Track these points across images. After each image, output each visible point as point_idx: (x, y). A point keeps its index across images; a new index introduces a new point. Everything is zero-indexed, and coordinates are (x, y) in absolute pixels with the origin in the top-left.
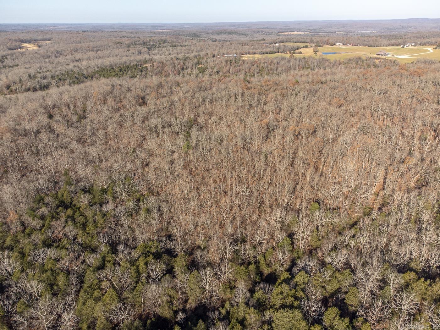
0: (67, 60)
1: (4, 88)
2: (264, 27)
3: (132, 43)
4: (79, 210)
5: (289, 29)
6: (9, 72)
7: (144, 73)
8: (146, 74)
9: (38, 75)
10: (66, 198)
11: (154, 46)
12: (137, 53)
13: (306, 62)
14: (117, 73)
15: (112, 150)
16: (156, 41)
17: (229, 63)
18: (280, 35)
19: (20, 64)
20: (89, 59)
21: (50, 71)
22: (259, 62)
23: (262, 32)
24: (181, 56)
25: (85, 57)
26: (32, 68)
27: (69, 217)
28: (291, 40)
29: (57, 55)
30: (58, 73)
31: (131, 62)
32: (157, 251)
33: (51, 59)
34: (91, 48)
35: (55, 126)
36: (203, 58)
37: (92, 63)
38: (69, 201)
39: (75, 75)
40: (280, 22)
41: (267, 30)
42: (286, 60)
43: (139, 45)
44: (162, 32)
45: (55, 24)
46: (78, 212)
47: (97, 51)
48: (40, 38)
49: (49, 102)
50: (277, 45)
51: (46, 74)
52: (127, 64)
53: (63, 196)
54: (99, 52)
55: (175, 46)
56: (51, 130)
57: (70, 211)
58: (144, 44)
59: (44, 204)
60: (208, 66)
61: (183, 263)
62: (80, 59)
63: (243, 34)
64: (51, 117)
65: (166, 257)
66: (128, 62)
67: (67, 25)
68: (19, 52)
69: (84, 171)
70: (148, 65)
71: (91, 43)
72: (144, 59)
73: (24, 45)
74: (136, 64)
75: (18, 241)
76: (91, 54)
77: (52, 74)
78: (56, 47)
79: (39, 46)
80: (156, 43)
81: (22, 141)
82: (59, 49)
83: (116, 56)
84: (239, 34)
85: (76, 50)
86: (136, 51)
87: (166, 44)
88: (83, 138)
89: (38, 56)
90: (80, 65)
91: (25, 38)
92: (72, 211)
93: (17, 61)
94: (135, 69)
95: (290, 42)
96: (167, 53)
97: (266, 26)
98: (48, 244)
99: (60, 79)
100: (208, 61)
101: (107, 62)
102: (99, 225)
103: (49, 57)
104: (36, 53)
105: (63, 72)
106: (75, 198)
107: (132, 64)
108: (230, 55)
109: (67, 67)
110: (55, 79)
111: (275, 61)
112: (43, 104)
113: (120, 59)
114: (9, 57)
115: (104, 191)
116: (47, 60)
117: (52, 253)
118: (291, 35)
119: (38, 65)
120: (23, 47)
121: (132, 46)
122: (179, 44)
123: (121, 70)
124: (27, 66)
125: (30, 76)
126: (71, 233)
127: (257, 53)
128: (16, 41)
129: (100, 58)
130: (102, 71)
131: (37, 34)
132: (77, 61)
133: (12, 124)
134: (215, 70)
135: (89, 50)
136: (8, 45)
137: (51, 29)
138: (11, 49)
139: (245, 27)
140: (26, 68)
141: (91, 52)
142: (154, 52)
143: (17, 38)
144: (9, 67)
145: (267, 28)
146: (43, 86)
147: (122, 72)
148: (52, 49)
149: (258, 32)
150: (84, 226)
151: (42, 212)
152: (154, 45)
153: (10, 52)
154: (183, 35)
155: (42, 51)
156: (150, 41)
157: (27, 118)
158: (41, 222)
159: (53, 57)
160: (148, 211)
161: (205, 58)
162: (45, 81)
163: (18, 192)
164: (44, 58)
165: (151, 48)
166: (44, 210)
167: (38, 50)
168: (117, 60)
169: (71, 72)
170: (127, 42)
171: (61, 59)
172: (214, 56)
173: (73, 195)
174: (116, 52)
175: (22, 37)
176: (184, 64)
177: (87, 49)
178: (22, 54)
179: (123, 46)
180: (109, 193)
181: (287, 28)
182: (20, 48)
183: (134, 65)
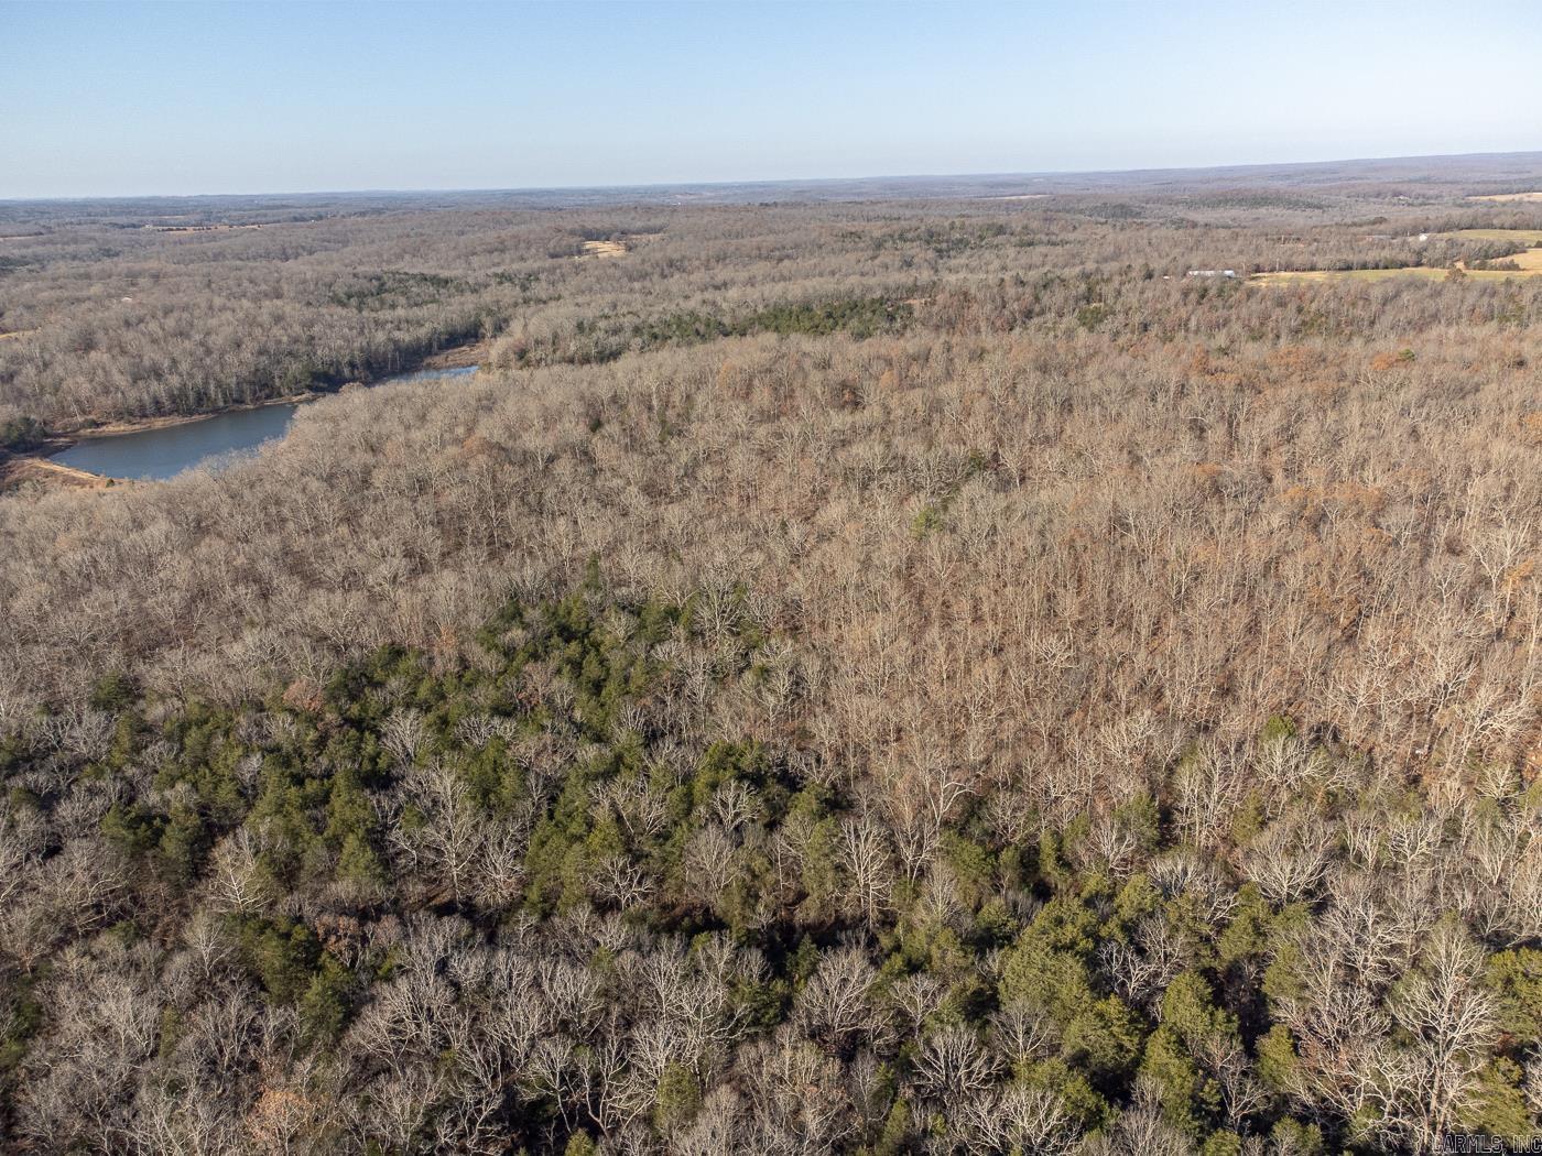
0: (690, 284)
1: (512, 356)
2: (1412, 176)
3: (891, 236)
4: (598, 650)
5: (1523, 181)
6: (533, 314)
7: (898, 324)
8: (905, 327)
9: (602, 324)
10: (576, 621)
11: (961, 245)
12: (898, 264)
13: (1511, 297)
14: (817, 322)
15: (725, 518)
16: (970, 230)
17: (1193, 296)
18: (1469, 205)
19: (566, 294)
20: (751, 282)
21: (635, 314)
22: (1309, 295)
23: (1396, 194)
24: (1033, 276)
25: (743, 275)
26: (593, 304)
27: (569, 661)
28: (1495, 222)
29: (666, 272)
30: (651, 320)
31: (870, 289)
32: (759, 769)
33: (647, 283)
34: (764, 252)
35: (598, 445)
36: (1109, 280)
37: (753, 294)
38: (583, 627)
39: (697, 325)
40: (1491, 155)
41: (1418, 189)
42: (1427, 291)
43: (912, 241)
44: (1008, 203)
45: (691, 187)
46: (593, 653)
47: (780, 260)
48: (639, 224)
49: (604, 390)
50: (1423, 237)
51: (622, 319)
52: (855, 298)
53: (569, 613)
54: (786, 262)
55: (1031, 244)
56: (586, 456)
57: (574, 648)
58: (931, 237)
59: (522, 623)
60: (1118, 307)
61: (810, 804)
62: (725, 284)
63: (1309, 206)
64: (596, 425)
65: (775, 789)
66: (858, 292)
67: (725, 187)
68: (573, 264)
69: (637, 564)
70: (916, 303)
71: (771, 238)
72: (910, 282)
73: (589, 245)
74: (882, 297)
75: (443, 697)
76: (760, 268)
77: (637, 321)
78: (672, 251)
79: (629, 249)
80: (972, 234)
81: (511, 476)
82: (676, 256)
83: (833, 273)
84: (1293, 204)
85: (721, 258)
86: (897, 259)
87: (1001, 239)
88: (661, 483)
89: (618, 273)
90: (719, 300)
91: (598, 226)
92: (580, 649)
93: (560, 286)
94: (874, 312)
95: (1490, 226)
96: (996, 264)
97: (1426, 174)
98: (503, 711)
99: (655, 337)
100: (1124, 290)
101: (795, 291)
102: (633, 688)
103: (644, 276)
104: (614, 265)
105: (668, 317)
106: (597, 622)
107: (868, 297)
108: (1209, 273)
109: (683, 304)
110: (641, 335)
111: (1376, 293)
112: (587, 394)
113: (838, 283)
114: (542, 276)
115: (673, 614)
116: (637, 285)
117: (506, 728)
118: (1520, 203)
119: (609, 298)
120: (588, 250)
121: (889, 244)
122: (1045, 238)
123: (830, 315)
124: (580, 300)
125: (580, 326)
126: (562, 697)
127: (1320, 265)
128: (573, 233)
129: (783, 278)
130: (776, 317)
131: (633, 214)
132: (717, 288)
133: (498, 436)
134: (1137, 319)
135: (760, 256)
136: (552, 244)
137: (679, 200)
138: (553, 256)
139: (1335, 180)
140: (577, 304)
141: (762, 264)
142: (953, 263)
143: (576, 226)
144: (539, 301)
145: (1427, 180)
146: (607, 352)
147: (831, 320)
148: (659, 255)
149: (1378, 195)
150: (597, 687)
151: (512, 640)
152: (961, 241)
153: (549, 262)
154: (1081, 212)
155: (633, 260)
156: (952, 227)
157: (538, 424)
158: (503, 662)
159: (656, 277)
160: (765, 672)
161: (1117, 280)
162: (614, 341)
163: (469, 587)
164: (631, 279)
165: (948, 251)
166: (517, 634)
167: (622, 258)
168: (826, 285)
169: (687, 318)
170: (877, 234)
171: (676, 282)
172: (1149, 276)
173: (594, 615)
174: (834, 262)
175: (592, 222)
176: (1037, 299)
177: (755, 252)
178: (578, 269)
179: (862, 245)
180: (683, 619)
181: (1516, 176)
182: (580, 253)
183: (873, 301)
